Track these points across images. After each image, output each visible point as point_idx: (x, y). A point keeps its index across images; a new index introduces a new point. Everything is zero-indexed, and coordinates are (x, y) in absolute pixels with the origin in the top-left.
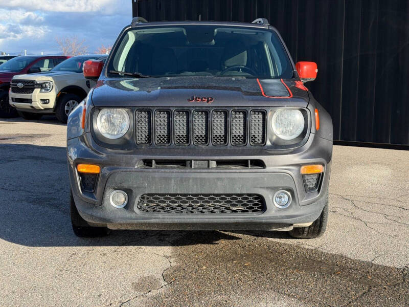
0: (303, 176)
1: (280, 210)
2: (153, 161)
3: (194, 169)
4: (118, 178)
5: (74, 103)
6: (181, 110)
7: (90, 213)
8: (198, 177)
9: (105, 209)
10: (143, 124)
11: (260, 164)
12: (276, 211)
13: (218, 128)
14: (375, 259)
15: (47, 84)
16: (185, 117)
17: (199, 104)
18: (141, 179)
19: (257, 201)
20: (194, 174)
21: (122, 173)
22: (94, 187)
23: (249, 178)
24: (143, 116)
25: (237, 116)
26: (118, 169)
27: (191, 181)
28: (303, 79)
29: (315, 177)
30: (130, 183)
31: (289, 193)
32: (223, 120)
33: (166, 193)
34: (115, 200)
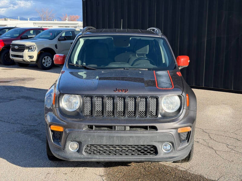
0: (179, 134)
1: (166, 153)
2: (94, 126)
3: (117, 131)
4: (73, 135)
5: (48, 58)
6: (110, 97)
7: (58, 154)
8: (119, 136)
9: (66, 152)
10: (88, 104)
11: (155, 128)
12: (163, 154)
13: (131, 107)
14: (219, 178)
15: (32, 47)
16: (112, 101)
17: (120, 93)
18: (87, 136)
19: (152, 148)
20: (116, 134)
21: (76, 133)
22: (60, 138)
23: (148, 137)
24: (88, 100)
25: (142, 100)
26: (73, 130)
27: (115, 138)
28: (181, 66)
29: (186, 134)
30: (81, 138)
31: (171, 144)
32: (134, 102)
33: (101, 144)
34: (72, 147)
